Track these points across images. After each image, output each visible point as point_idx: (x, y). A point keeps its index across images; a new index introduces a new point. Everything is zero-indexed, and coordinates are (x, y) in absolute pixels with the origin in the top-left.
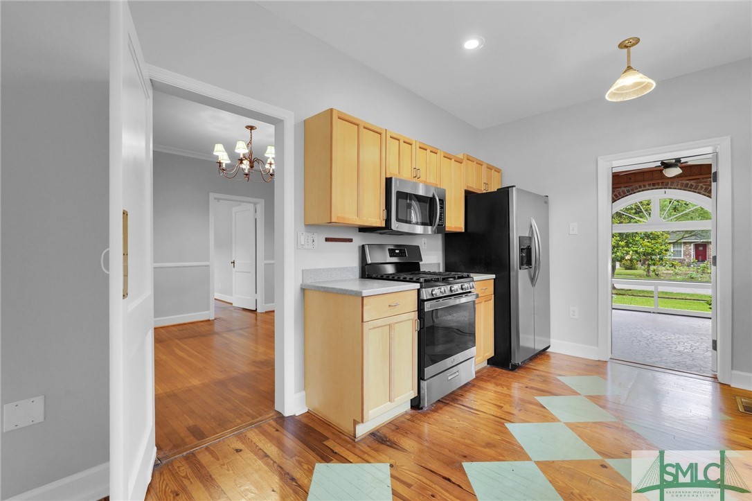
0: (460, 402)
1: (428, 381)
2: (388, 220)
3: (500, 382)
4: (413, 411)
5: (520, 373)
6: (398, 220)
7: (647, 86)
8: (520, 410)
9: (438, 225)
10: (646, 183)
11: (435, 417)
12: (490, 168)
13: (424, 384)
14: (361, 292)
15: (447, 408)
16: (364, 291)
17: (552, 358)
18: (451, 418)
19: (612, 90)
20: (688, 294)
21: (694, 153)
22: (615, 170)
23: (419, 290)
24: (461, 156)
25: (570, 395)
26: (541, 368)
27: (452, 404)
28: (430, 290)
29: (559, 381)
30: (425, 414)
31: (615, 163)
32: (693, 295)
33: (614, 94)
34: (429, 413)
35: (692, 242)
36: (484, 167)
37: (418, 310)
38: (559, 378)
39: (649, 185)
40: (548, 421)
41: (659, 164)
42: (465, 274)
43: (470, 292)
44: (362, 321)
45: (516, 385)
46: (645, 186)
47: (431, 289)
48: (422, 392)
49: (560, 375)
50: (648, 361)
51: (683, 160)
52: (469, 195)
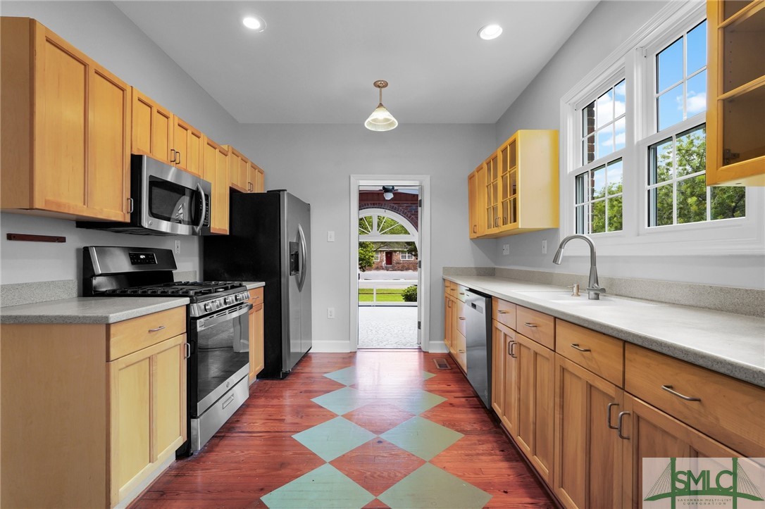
0: (236, 430)
1: (201, 417)
2: (136, 214)
3: (275, 394)
4: (180, 462)
5: (290, 379)
6: (153, 214)
7: (392, 124)
8: (302, 417)
9: (204, 225)
10: (369, 202)
11: (211, 458)
12: (254, 167)
13: (194, 422)
14: (107, 318)
15: (225, 442)
16: (111, 315)
17: (313, 358)
18: (233, 452)
19: (369, 119)
20: (384, 290)
21: (405, 183)
22: (361, 188)
23: (188, 307)
24: (225, 147)
25: (338, 388)
26: (307, 370)
27: (229, 435)
28: (202, 305)
29: (326, 378)
30: (198, 460)
31: (362, 183)
32: (387, 290)
33: (370, 124)
34: (202, 457)
35: (384, 251)
36: (248, 165)
37: (187, 332)
38: (325, 375)
39: (371, 204)
40: (328, 419)
41: (381, 188)
42: (236, 283)
43: (242, 303)
44: (108, 360)
45: (287, 393)
46: (368, 205)
47: (204, 303)
48: (193, 433)
49: (325, 373)
50: (381, 346)
51: (396, 188)
52: (234, 193)
